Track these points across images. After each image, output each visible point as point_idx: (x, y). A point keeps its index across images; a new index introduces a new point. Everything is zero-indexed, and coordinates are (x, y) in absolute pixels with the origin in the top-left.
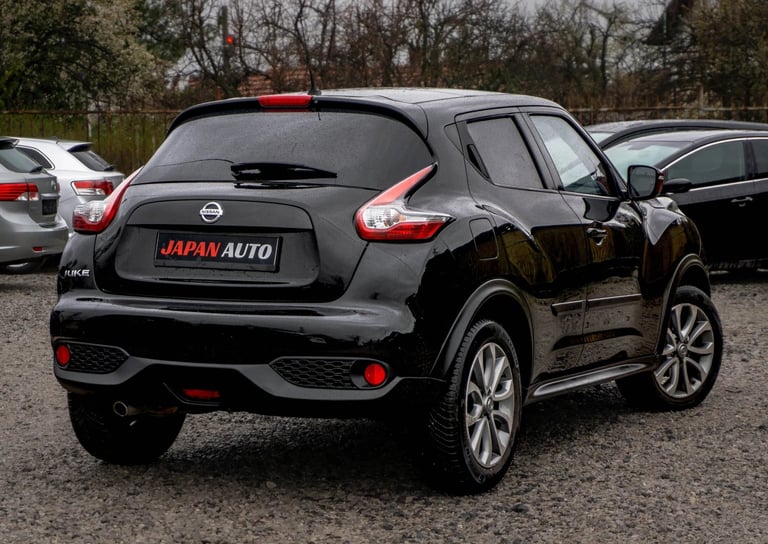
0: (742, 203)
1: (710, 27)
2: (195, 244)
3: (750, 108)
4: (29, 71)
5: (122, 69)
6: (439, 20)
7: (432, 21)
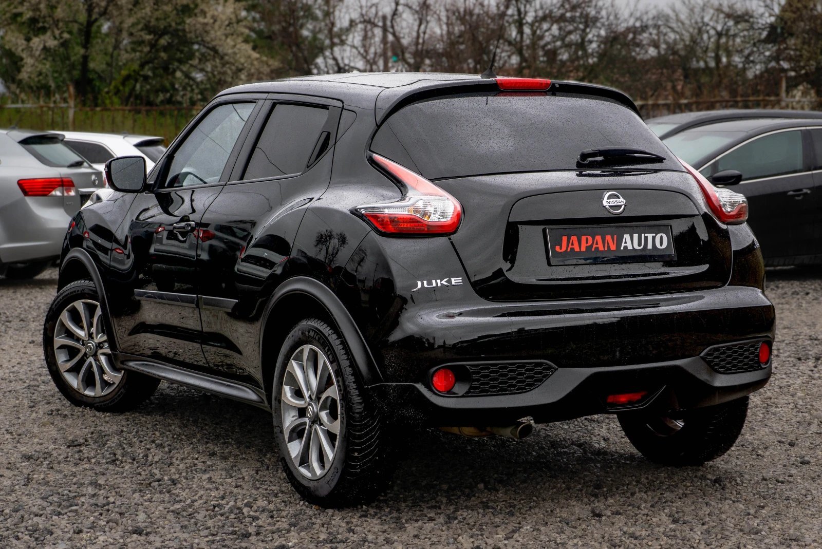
0: (798, 196)
2: (590, 238)
6: (536, 16)
7: (529, 18)
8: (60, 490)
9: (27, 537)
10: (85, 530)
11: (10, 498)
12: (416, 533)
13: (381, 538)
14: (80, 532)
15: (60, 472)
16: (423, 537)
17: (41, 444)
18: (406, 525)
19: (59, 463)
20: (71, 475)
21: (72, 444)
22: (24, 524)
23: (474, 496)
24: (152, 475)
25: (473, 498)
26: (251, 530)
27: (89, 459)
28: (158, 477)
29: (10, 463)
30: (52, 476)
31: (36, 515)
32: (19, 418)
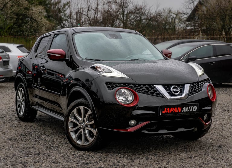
0: (212, 64)
1: (203, 14)
3: (214, 37)
4: (14, 26)
5: (40, 25)
6: (127, 12)
7: (126, 13)
8: (24, 150)
9: (20, 164)
10: (37, 162)
11: (10, 152)
12: (139, 163)
13: (129, 164)
14: (36, 163)
15: (21, 144)
16: (142, 164)
17: (12, 135)
18: (135, 160)
19: (20, 141)
20: (25, 145)
21: (21, 135)
22: (18, 160)
23: (150, 151)
24: (50, 145)
25: (150, 152)
26: (88, 162)
27: (28, 140)
28: (52, 145)
29: (5, 141)
30: (20, 145)
31: (20, 158)
32: (2, 127)
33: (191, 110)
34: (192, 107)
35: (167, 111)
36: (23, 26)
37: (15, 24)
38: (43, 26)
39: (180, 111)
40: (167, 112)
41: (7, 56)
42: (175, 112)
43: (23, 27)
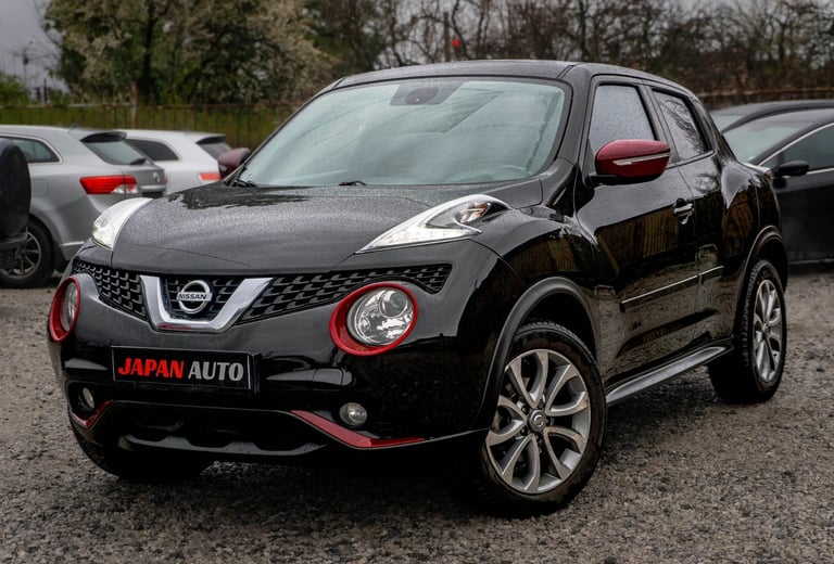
33: (222, 377)
34: (223, 365)
35: (134, 370)
36: (236, 69)
37: (208, 61)
38: (301, 67)
39: (179, 375)
40: (136, 373)
41: (155, 175)
42: (161, 375)
43: (236, 74)
